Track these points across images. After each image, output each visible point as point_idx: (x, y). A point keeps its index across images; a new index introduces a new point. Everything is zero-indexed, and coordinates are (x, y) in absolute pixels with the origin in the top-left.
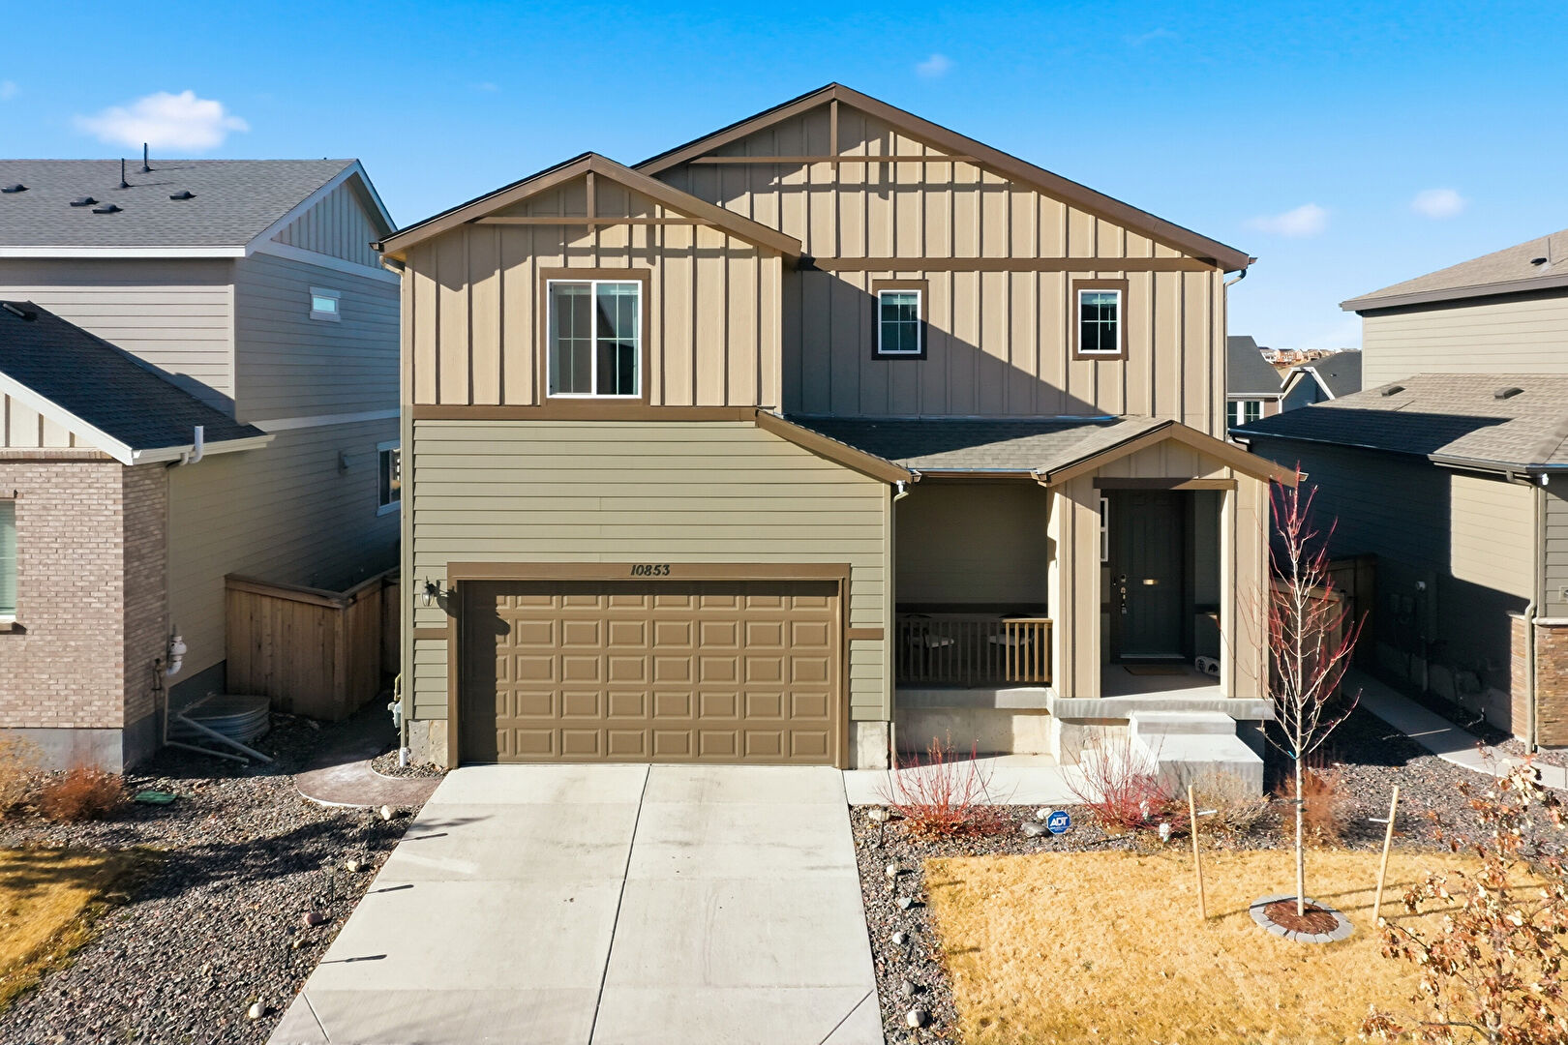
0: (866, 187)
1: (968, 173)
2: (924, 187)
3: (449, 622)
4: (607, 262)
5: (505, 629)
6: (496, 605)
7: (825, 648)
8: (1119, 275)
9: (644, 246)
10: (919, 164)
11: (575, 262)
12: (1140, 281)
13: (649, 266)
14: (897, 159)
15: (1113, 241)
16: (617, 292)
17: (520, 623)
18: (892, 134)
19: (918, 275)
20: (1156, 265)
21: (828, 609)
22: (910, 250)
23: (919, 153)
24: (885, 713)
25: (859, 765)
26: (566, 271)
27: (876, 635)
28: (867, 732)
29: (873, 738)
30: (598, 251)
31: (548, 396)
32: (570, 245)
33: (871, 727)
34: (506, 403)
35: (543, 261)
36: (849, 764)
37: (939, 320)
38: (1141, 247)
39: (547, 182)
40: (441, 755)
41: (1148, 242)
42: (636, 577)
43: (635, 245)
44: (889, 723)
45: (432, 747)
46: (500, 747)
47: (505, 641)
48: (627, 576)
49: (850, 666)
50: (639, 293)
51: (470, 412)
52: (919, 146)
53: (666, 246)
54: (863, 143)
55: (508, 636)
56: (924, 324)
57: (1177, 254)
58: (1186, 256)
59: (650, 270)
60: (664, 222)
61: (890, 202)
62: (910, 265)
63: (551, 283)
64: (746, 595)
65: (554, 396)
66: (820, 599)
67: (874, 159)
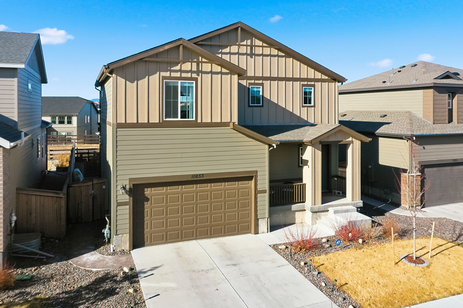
0: (246, 54)
1: (275, 52)
2: (263, 55)
3: (130, 199)
4: (184, 75)
5: (147, 200)
6: (145, 192)
7: (248, 197)
8: (313, 83)
9: (196, 70)
10: (261, 48)
11: (173, 75)
12: (318, 85)
13: (197, 77)
14: (255, 46)
15: (312, 73)
16: (187, 85)
17: (153, 197)
18: (254, 38)
19: (261, 82)
20: (322, 81)
21: (249, 185)
22: (259, 74)
23: (261, 45)
24: (267, 215)
25: (259, 232)
26: (170, 78)
27: (264, 192)
28: (262, 222)
29: (264, 224)
30: (181, 71)
31: (164, 120)
32: (172, 69)
33: (263, 220)
34: (150, 122)
35: (163, 74)
36: (257, 232)
37: (267, 96)
38: (319, 75)
39: (167, 47)
40: (126, 246)
41: (320, 74)
42: (193, 179)
43: (193, 70)
44: (268, 218)
45: (123, 244)
46: (146, 240)
47: (148, 204)
48: (190, 179)
49: (257, 202)
50: (194, 85)
51: (137, 125)
52: (261, 43)
53: (203, 70)
54: (246, 41)
55: (149, 202)
56: (263, 96)
57: (327, 78)
58: (329, 78)
59: (197, 78)
60: (202, 62)
61: (253, 59)
62: (258, 78)
63: (165, 81)
64: (226, 182)
65: (166, 120)
66: (247, 182)
67: (249, 46)
